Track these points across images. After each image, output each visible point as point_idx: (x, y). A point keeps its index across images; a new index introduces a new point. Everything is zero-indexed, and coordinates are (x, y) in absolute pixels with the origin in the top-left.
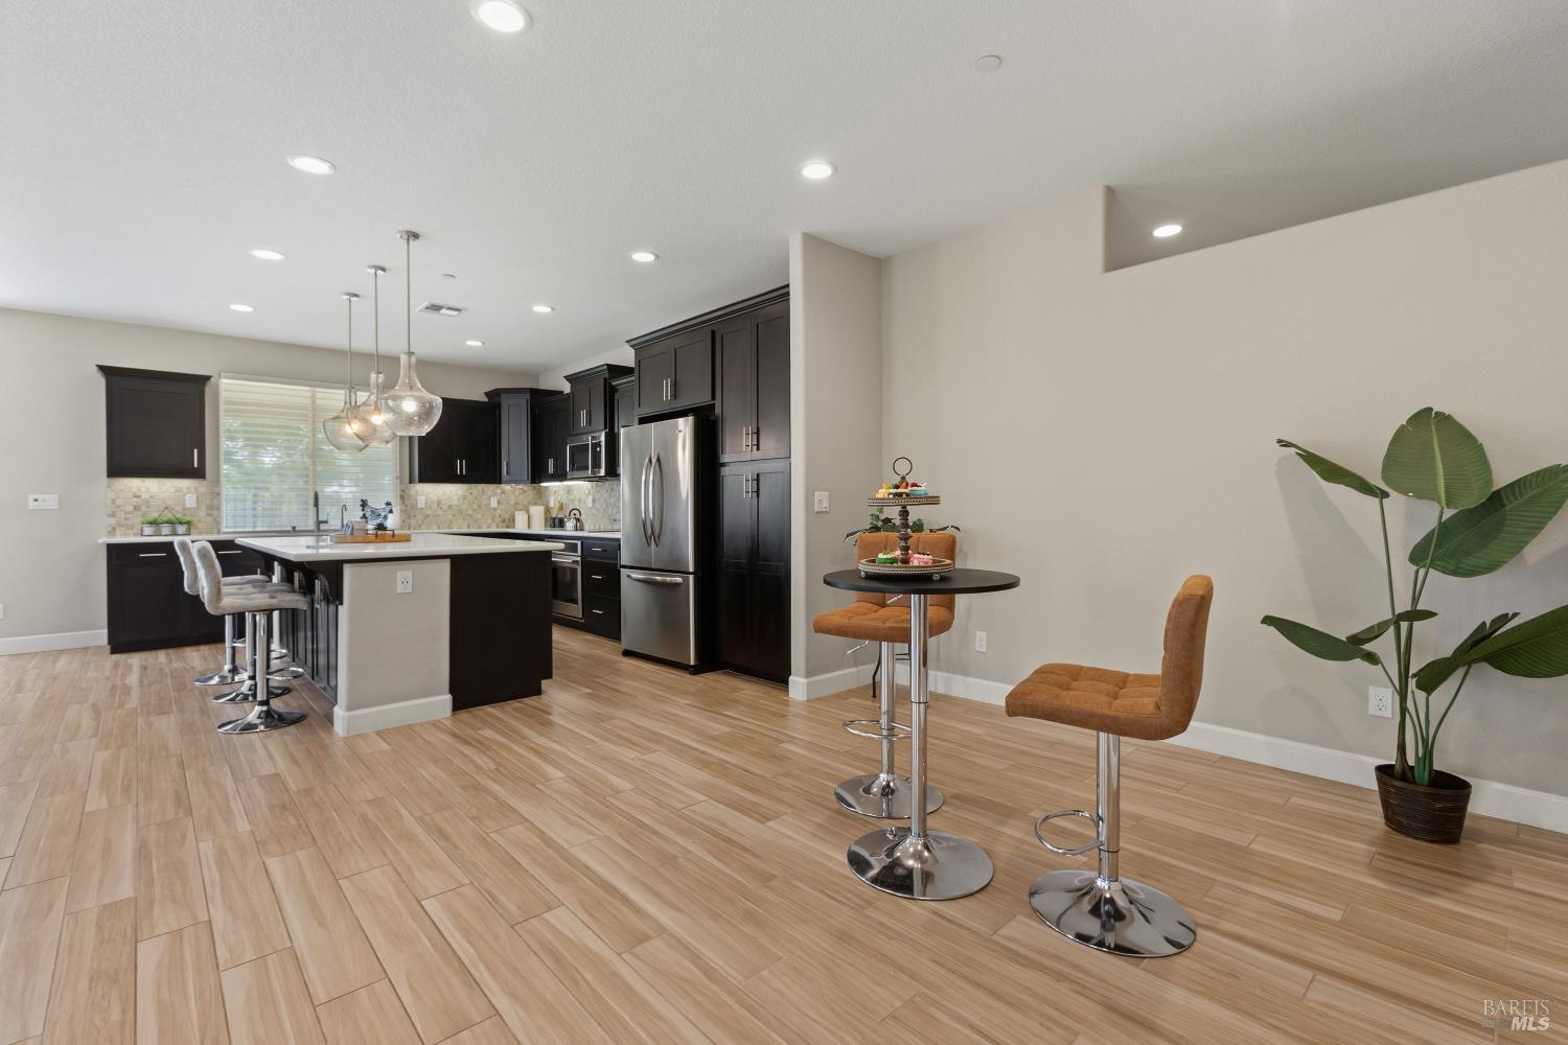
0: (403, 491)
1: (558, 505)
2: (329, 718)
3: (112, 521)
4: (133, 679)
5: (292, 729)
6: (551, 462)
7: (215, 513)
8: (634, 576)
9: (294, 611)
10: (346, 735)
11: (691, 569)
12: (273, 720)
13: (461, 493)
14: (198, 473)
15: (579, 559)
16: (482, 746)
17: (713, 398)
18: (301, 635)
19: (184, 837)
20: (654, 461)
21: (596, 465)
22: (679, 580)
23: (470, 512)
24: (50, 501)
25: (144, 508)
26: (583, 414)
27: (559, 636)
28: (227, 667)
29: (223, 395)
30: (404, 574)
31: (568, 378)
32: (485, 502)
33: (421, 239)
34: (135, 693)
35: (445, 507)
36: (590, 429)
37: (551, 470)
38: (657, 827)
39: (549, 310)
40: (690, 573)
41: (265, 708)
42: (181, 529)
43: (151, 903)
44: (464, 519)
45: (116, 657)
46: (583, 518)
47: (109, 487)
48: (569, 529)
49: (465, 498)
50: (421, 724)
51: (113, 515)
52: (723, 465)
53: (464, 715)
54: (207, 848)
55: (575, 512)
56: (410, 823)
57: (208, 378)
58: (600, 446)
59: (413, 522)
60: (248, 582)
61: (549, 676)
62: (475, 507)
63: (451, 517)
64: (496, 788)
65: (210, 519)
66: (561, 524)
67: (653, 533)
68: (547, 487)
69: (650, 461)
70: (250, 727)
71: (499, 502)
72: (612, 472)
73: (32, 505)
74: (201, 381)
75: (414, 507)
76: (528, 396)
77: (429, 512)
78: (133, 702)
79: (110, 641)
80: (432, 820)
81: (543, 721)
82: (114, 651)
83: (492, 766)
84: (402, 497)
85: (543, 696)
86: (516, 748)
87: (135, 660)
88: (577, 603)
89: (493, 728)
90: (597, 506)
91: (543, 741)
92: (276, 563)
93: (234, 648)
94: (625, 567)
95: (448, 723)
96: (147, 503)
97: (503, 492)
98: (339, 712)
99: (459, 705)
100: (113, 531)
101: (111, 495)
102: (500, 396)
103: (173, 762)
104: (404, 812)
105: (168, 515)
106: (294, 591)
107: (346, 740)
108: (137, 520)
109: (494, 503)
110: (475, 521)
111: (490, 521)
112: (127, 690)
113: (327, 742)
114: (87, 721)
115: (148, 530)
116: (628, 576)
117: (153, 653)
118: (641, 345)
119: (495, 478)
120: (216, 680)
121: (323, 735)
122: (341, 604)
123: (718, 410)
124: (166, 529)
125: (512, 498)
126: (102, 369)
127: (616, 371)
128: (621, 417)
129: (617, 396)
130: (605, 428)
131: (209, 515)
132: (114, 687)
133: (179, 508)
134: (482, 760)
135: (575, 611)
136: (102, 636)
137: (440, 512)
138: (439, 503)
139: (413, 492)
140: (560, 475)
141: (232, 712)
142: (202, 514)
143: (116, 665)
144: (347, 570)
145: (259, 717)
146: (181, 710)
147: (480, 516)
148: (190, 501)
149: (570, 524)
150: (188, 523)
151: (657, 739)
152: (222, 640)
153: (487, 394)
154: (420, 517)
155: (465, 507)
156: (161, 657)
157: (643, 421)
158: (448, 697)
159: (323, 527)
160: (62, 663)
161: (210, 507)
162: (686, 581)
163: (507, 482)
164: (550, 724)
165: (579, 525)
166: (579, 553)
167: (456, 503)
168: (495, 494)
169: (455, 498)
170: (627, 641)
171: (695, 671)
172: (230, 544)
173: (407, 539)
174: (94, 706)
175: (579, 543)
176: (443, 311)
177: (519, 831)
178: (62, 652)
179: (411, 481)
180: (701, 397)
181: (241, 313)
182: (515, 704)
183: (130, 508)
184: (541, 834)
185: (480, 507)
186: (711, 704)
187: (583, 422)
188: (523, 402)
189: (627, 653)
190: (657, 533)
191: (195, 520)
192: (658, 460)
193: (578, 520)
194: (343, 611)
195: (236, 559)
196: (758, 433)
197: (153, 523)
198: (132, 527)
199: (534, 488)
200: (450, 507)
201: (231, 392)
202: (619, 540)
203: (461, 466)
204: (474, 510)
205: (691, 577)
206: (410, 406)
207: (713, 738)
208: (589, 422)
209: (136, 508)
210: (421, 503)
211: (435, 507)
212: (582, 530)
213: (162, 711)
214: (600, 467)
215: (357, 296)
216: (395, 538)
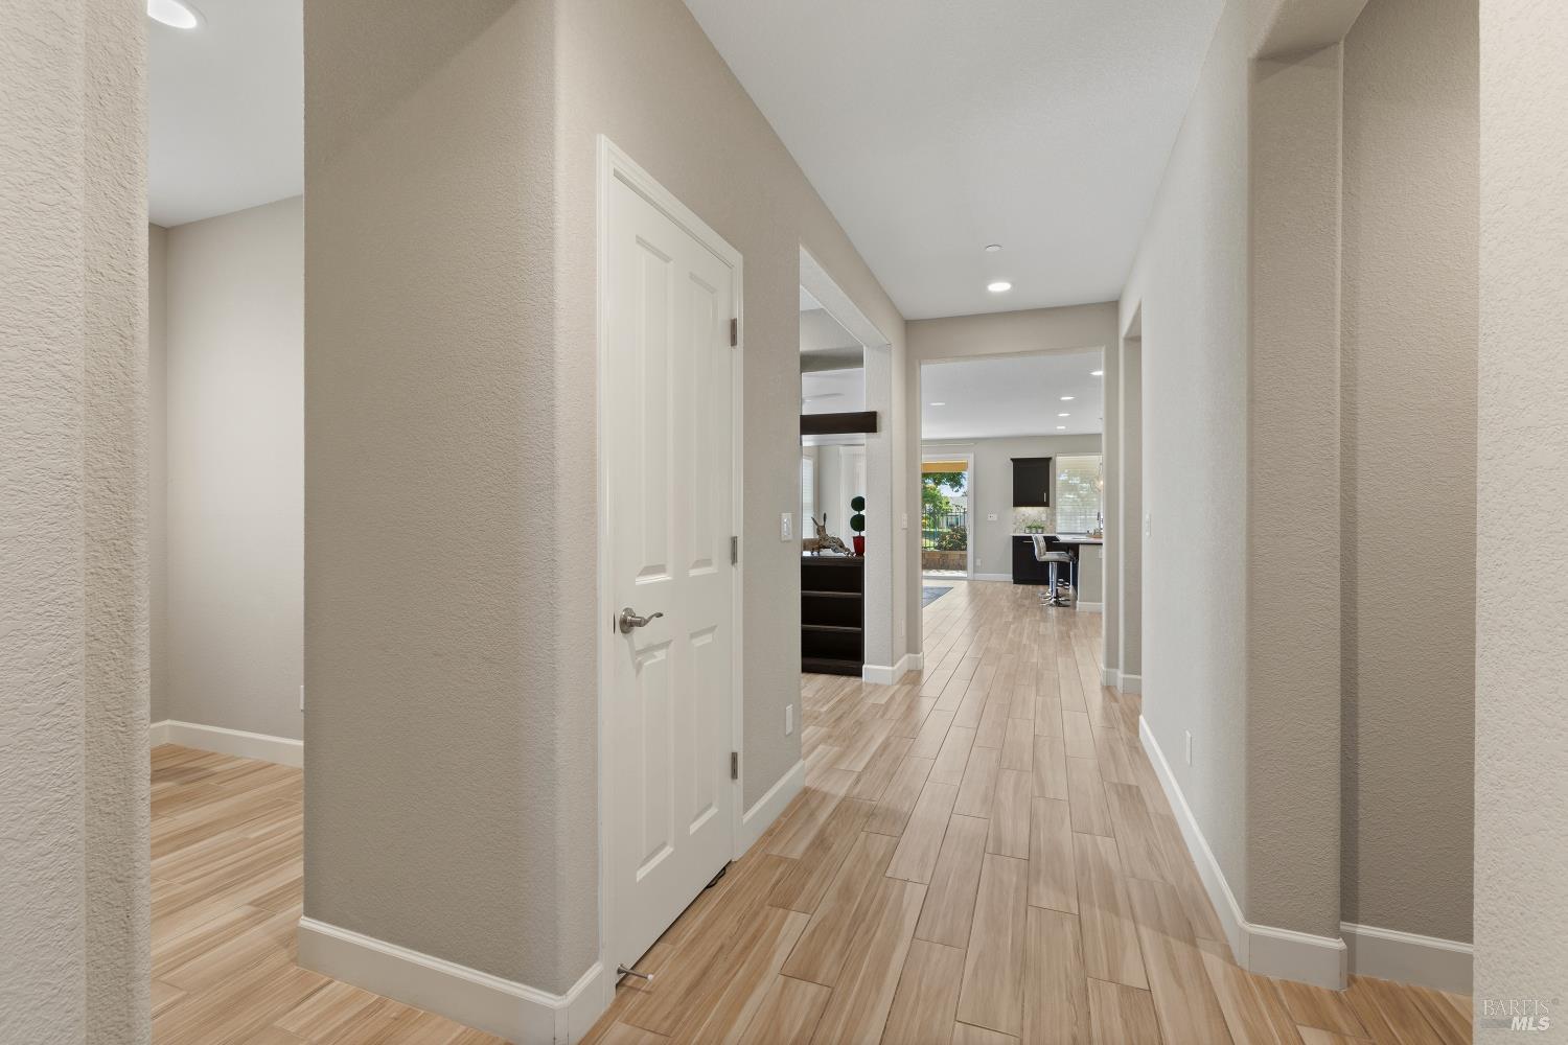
2: (1075, 605)
3: (1015, 527)
4: (1019, 591)
5: (1061, 607)
7: (1054, 522)
10: (1080, 609)
14: (1046, 504)
24: (995, 517)
25: (1026, 521)
29: (1057, 464)
42: (1040, 531)
45: (1015, 585)
47: (1014, 511)
51: (1015, 524)
57: (1050, 458)
65: (1051, 526)
70: (1051, 605)
73: (990, 519)
74: (1047, 461)
78: (1018, 596)
79: (1014, 578)
82: (1015, 583)
87: (1021, 587)
92: (1062, 545)
96: (1027, 518)
98: (1079, 603)
100: (1015, 531)
101: (1015, 514)
105: (1031, 524)
107: (1080, 612)
108: (1023, 526)
112: (1016, 593)
113: (1073, 613)
115: (1027, 531)
117: (1027, 585)
121: (1073, 611)
122: (1079, 560)
124: (1034, 530)
126: (1012, 459)
131: (1048, 524)
132: (1013, 592)
133: (1038, 521)
136: (1009, 577)
141: (1046, 601)
142: (1044, 523)
143: (1015, 587)
144: (1081, 547)
148: (1044, 519)
150: (1039, 527)
156: (1030, 587)
160: (998, 584)
161: (1051, 520)
172: (1055, 538)
174: (1007, 593)
178: (998, 581)
183: (1021, 521)
191: (1041, 526)
194: (1080, 564)
195: (1052, 544)
197: (1030, 527)
198: (1020, 529)
201: (1061, 463)
209: (1023, 521)
213: (1026, 599)
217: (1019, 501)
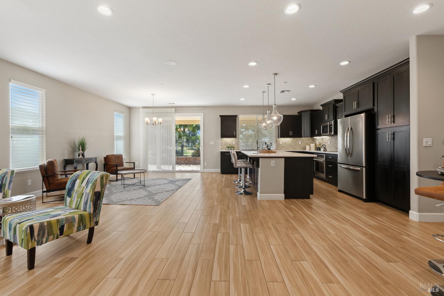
0: (276, 140)
1: (319, 144)
2: (256, 195)
3: (222, 147)
4: (224, 180)
5: (249, 196)
6: (316, 131)
7: (238, 145)
8: (343, 166)
9: (251, 168)
10: (259, 199)
11: (364, 165)
12: (246, 193)
13: (291, 140)
14: (234, 136)
15: (324, 160)
16: (291, 210)
17: (374, 105)
18: (252, 174)
19: (227, 214)
20: (350, 129)
21: (331, 131)
22: (359, 169)
23: (293, 145)
24: (213, 143)
25: (226, 144)
26: (326, 116)
27: (316, 182)
28: (239, 180)
29: (240, 119)
30: (273, 161)
31: (321, 105)
32: (297, 143)
33: (278, 75)
34: (224, 183)
35: (287, 144)
36: (328, 120)
37: (316, 133)
38: (342, 249)
39: (314, 86)
40: (364, 167)
41: (244, 190)
42: (232, 149)
43: (221, 226)
44: (292, 147)
45: (222, 175)
46: (326, 148)
47: (221, 140)
48: (322, 151)
49: (292, 142)
50: (277, 201)
51: (222, 146)
52: (378, 129)
53: (287, 200)
54: (231, 217)
55: (323, 146)
56: (270, 225)
57: (237, 116)
58: (332, 125)
59: (279, 148)
60: (243, 161)
61: (312, 194)
62: (295, 144)
63: (288, 147)
64: (293, 222)
65: (237, 147)
66: (320, 149)
67: (349, 153)
68: (315, 138)
69: (348, 129)
71: (301, 143)
72: (336, 133)
73: (210, 143)
75: (279, 144)
76: (310, 112)
77: (283, 145)
78: (223, 185)
79: (221, 171)
80: (276, 225)
81: (309, 207)
83: (293, 215)
84: (276, 141)
85: (310, 199)
86: (300, 212)
87: (225, 176)
88: (323, 173)
89: (294, 205)
90: (331, 144)
91: (308, 212)
92: (248, 158)
93: (240, 176)
94: (338, 163)
95: (283, 202)
96: (227, 143)
97: (303, 140)
98: (258, 193)
99: (286, 197)
100: (221, 149)
101: (222, 142)
102: (301, 113)
103: (228, 198)
104: (269, 222)
105: (230, 146)
106: (251, 164)
107: (260, 201)
108: (225, 147)
109: (300, 143)
110: (295, 148)
111: (299, 148)
112: (222, 182)
113: (256, 200)
114: (216, 187)
115: (227, 149)
116: (340, 166)
117: (227, 175)
118: (345, 92)
119: (300, 136)
120: (237, 182)
121: (255, 199)
122: (259, 168)
123: (376, 110)
124: (230, 149)
125: (305, 141)
126: (220, 116)
127: (337, 101)
128: (339, 115)
129: (338, 109)
130: (334, 119)
131: (237, 146)
132: (221, 181)
133: (232, 144)
134: (290, 213)
135: (324, 176)
136: (219, 170)
137: (285, 145)
138: (285, 143)
139: (279, 140)
140: (319, 135)
141: (239, 190)
142: (236, 146)
143: (222, 176)
144: (260, 159)
145: (243, 192)
146: (230, 188)
147: (296, 147)
148: (234, 143)
149: (322, 149)
150: (233, 147)
151: (347, 221)
152: (238, 174)
153: (298, 113)
154: (281, 147)
155: (292, 144)
156: (229, 176)
157: (346, 116)
158: (283, 195)
159: (258, 149)
160: (214, 174)
161: (237, 144)
162: (362, 170)
163: (304, 137)
164: (311, 208)
165: (325, 150)
166: (325, 158)
167: (290, 143)
168: (300, 141)
169: (290, 142)
170: (339, 187)
171: (366, 201)
172: (240, 152)
173: (275, 152)
174: (217, 184)
175: (325, 155)
176: (285, 92)
177: (297, 236)
178: (214, 173)
179: (278, 138)
180: (369, 106)
181: (242, 101)
182: (302, 200)
183: (224, 144)
184: (303, 238)
185: (296, 144)
186: (371, 214)
187: (326, 118)
188: (308, 114)
189: (340, 191)
190: (351, 153)
191: (235, 147)
192: (351, 129)
193: (325, 148)
194: (259, 169)
195: (241, 156)
196: (394, 117)
197: (228, 147)
198: (224, 148)
199: (312, 139)
200: (288, 144)
201: (241, 118)
202: (337, 155)
203: (291, 133)
204: (294, 145)
205: (364, 168)
206: (275, 118)
207: (370, 226)
208: (328, 118)
209: (225, 144)
210: (281, 143)
211: (284, 144)
212: (326, 151)
214: (332, 132)
215: (265, 92)
216: (272, 152)
217: (224, 135)
